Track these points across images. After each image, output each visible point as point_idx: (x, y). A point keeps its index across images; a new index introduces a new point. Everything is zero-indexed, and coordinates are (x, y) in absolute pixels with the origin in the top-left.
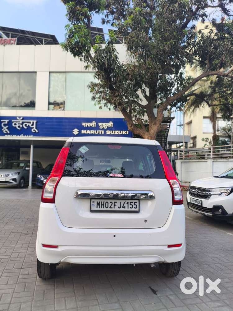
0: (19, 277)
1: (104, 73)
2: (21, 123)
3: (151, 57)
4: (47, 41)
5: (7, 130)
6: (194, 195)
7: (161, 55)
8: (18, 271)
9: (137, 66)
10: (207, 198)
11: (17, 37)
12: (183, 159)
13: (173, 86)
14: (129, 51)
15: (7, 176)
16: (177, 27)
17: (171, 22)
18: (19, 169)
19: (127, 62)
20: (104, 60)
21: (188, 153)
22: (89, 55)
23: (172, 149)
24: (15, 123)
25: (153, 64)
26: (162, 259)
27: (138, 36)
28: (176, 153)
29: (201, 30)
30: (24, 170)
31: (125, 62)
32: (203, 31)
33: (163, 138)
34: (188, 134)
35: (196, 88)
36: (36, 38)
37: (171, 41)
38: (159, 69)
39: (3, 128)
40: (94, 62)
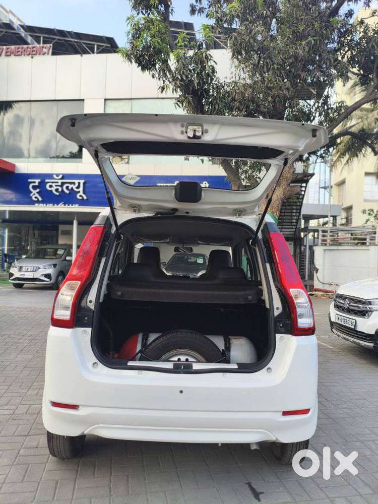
0: (20, 453)
1: (191, 97)
2: (60, 184)
3: (273, 69)
4: (101, 48)
5: (37, 195)
6: (343, 310)
7: (291, 65)
8: (21, 439)
9: (250, 86)
10: (365, 315)
11: (53, 43)
12: (328, 245)
13: (312, 118)
14: (235, 60)
15: (36, 269)
16: (319, 13)
17: (310, 6)
18: (57, 258)
19: (232, 77)
20: (192, 76)
21: (338, 234)
22: (167, 68)
23: (309, 228)
24: (51, 184)
25: (276, 81)
26: (272, 437)
27: (251, 31)
28: (316, 234)
29: (364, 20)
30: (63, 261)
31: (228, 78)
32: (366, 21)
33: (294, 209)
34: (339, 202)
35: (354, 123)
36: (84, 43)
37: (310, 39)
38: (288, 89)
39: (31, 192)
40: (174, 79)
